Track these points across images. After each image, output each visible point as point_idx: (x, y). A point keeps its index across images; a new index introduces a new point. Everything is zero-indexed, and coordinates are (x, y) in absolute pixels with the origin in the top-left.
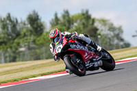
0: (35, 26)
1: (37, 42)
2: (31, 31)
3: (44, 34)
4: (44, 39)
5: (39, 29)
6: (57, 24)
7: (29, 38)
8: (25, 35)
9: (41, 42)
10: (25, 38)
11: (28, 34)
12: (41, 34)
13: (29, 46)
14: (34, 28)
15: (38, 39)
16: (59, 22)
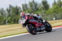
0: (45, 6)
1: (46, 13)
2: (43, 8)
3: (49, 9)
4: (49, 12)
5: (47, 7)
6: (55, 5)
7: (42, 11)
8: (41, 10)
9: (48, 13)
10: (41, 11)
11: (42, 9)
12: (48, 9)
13: (42, 15)
14: (44, 6)
15: (47, 11)
16: (56, 4)
